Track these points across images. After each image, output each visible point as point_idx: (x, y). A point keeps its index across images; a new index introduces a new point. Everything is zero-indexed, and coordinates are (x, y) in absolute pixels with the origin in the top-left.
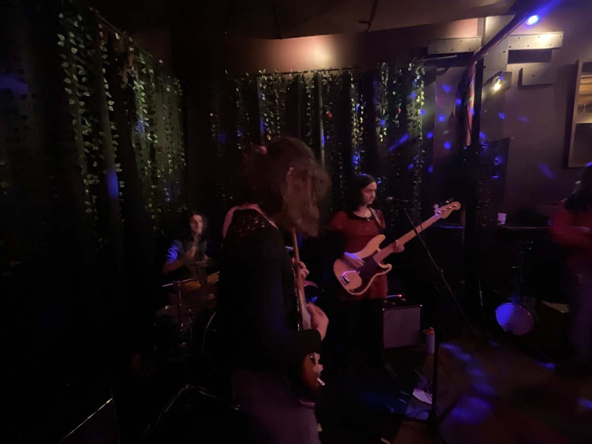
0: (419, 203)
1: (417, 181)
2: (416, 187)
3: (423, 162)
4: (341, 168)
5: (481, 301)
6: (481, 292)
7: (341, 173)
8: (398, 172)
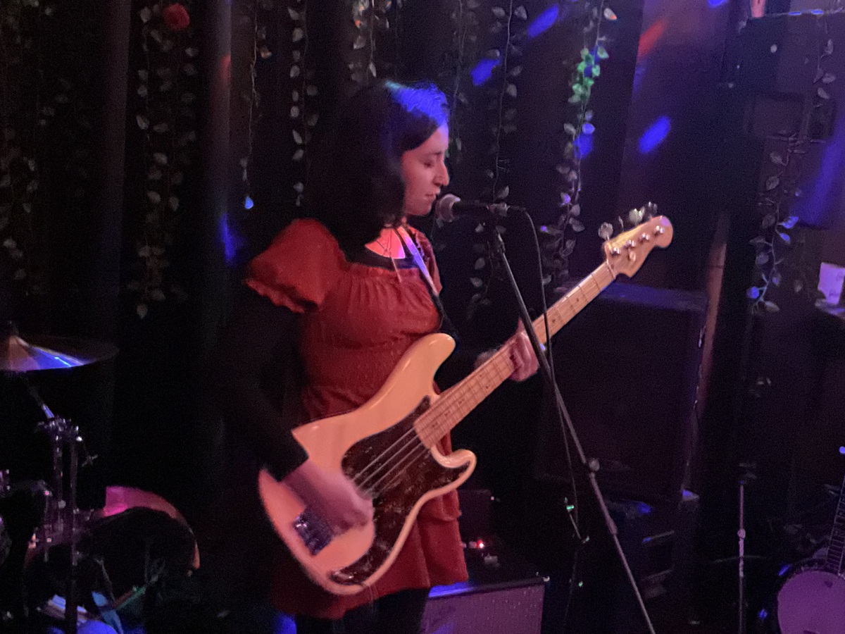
0: (576, 209)
1: (576, 125)
2: (570, 145)
3: (604, 55)
4: (298, 34)
5: (741, 563)
6: (742, 533)
7: (297, 55)
8: (513, 81)
